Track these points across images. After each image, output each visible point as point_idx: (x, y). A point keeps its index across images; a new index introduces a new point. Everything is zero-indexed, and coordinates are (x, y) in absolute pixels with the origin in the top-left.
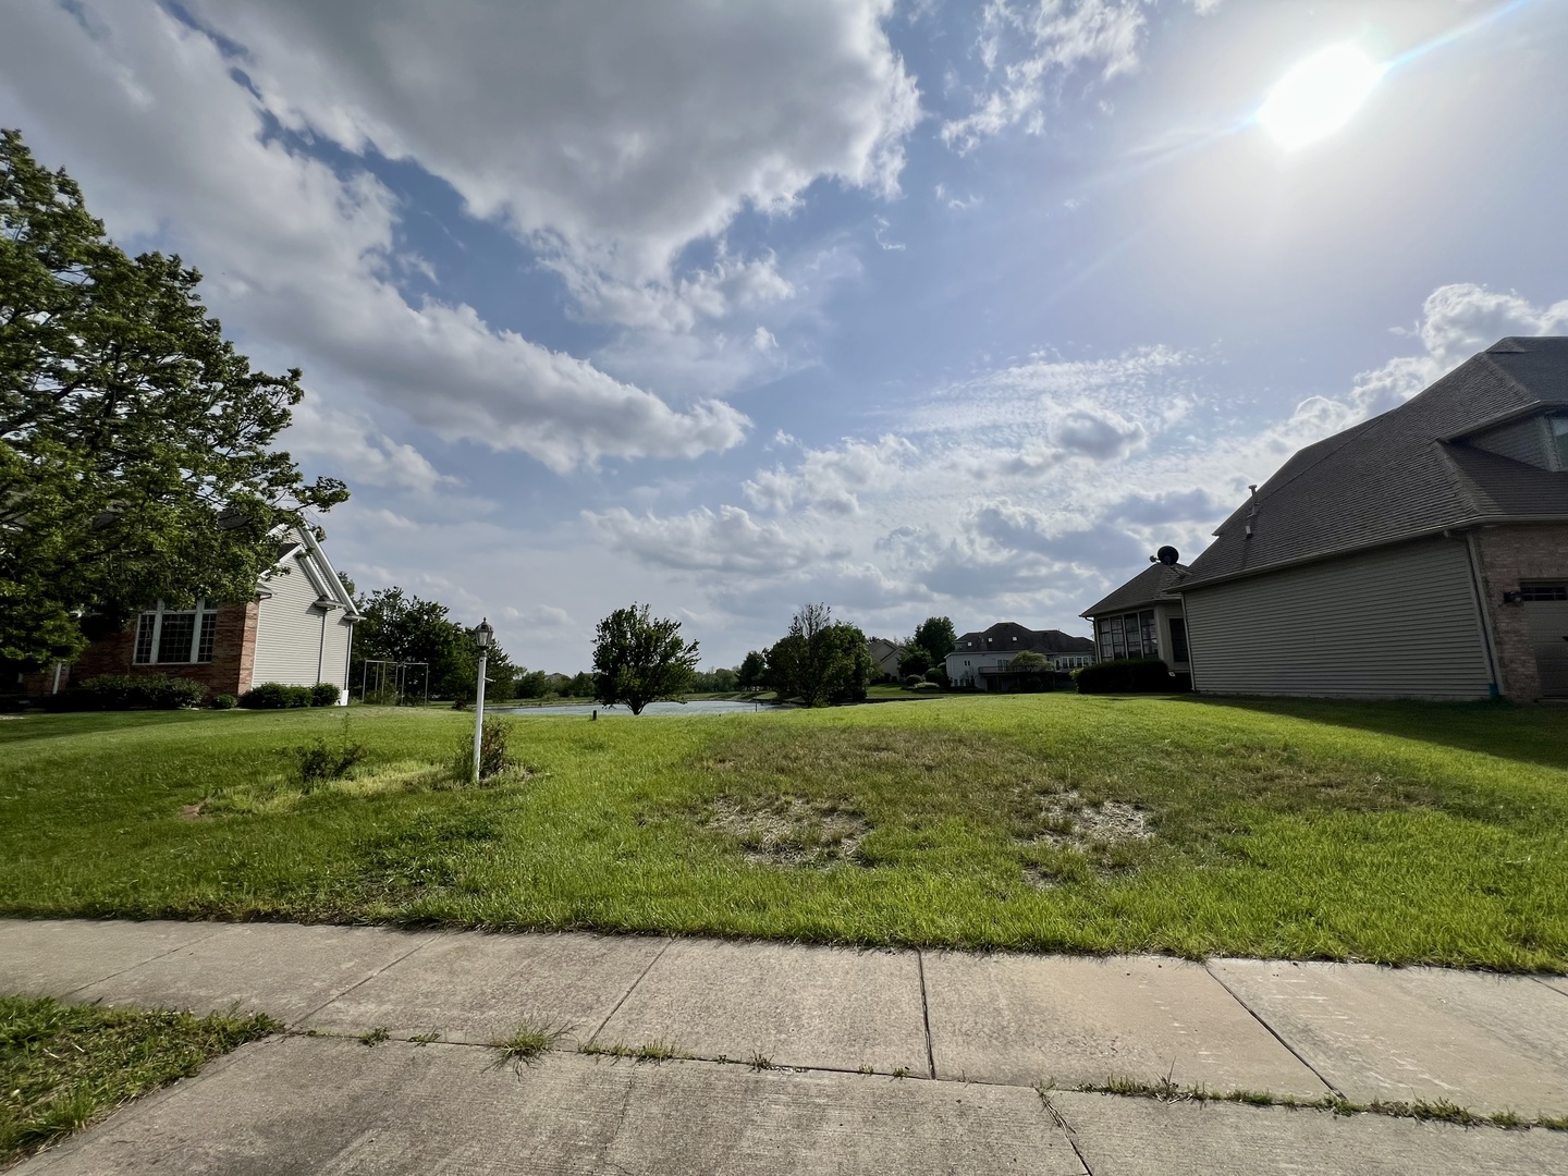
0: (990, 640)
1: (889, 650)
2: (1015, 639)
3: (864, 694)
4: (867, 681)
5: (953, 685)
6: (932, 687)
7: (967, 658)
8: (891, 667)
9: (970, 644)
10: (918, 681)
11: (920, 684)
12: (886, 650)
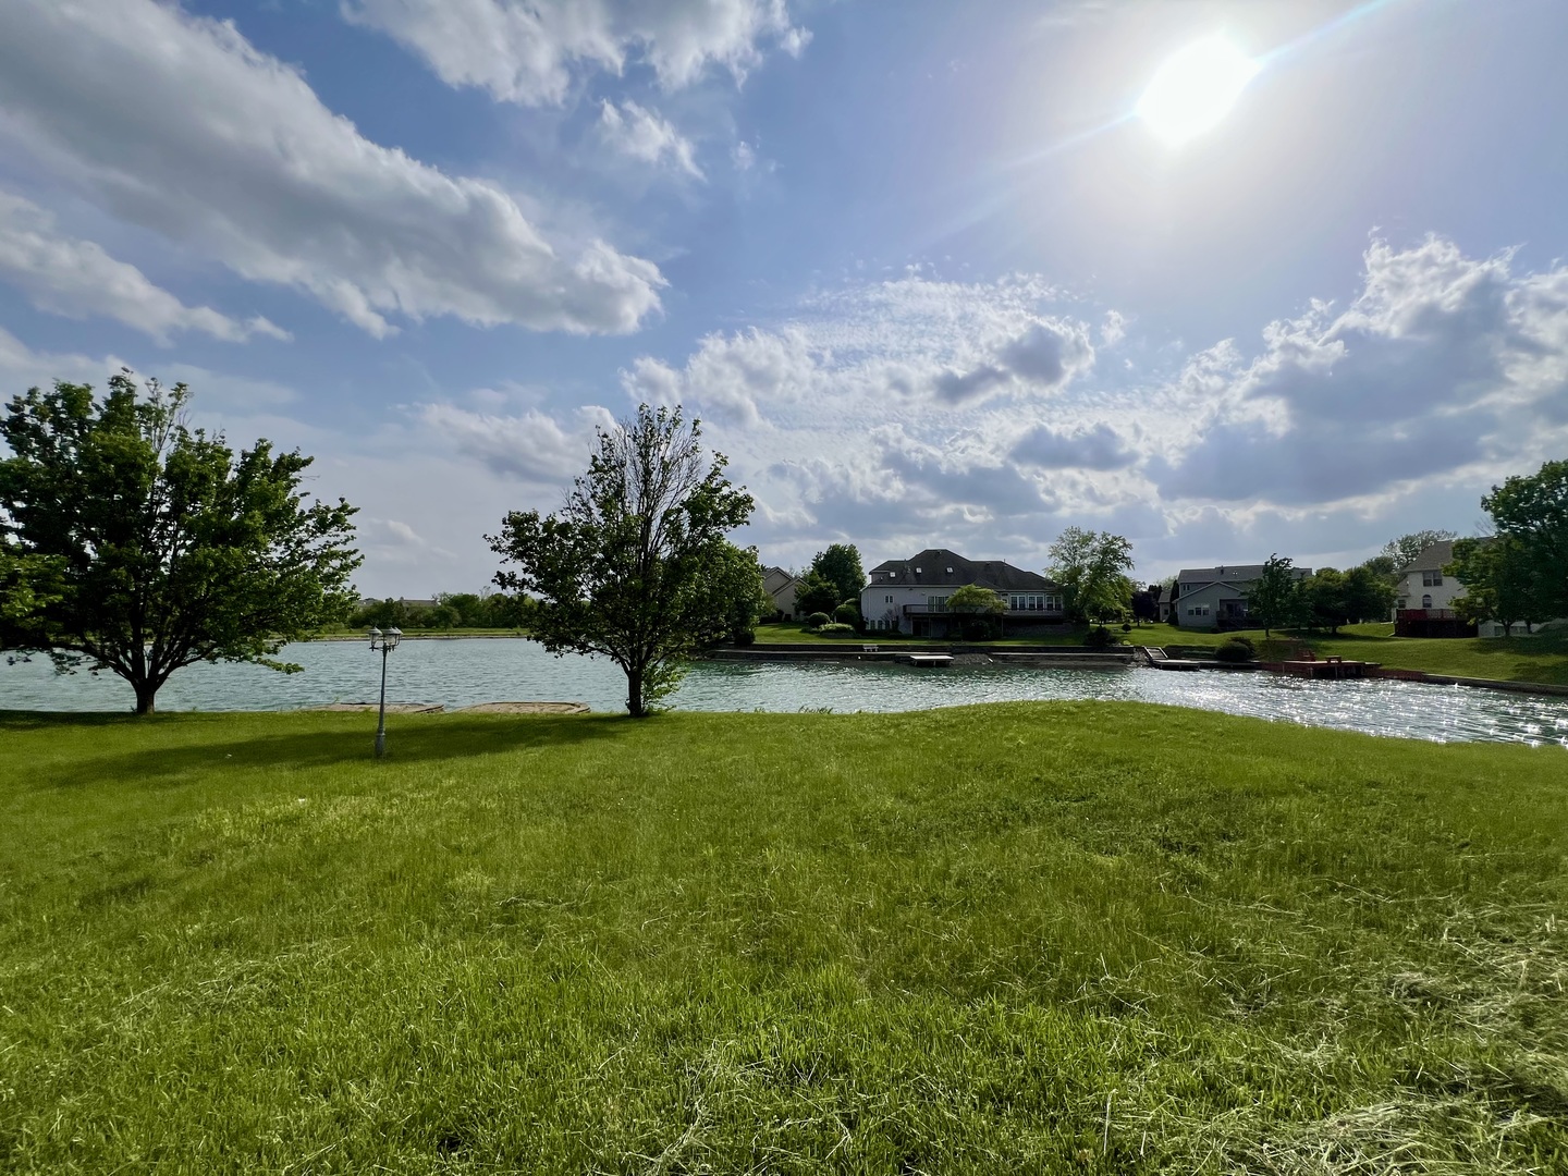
0: (919, 570)
1: (785, 581)
2: (950, 570)
3: (752, 637)
4: (756, 618)
5: (868, 627)
6: (844, 630)
7: (889, 593)
8: (786, 601)
9: (893, 575)
10: (824, 621)
11: (829, 626)
12: (780, 581)
